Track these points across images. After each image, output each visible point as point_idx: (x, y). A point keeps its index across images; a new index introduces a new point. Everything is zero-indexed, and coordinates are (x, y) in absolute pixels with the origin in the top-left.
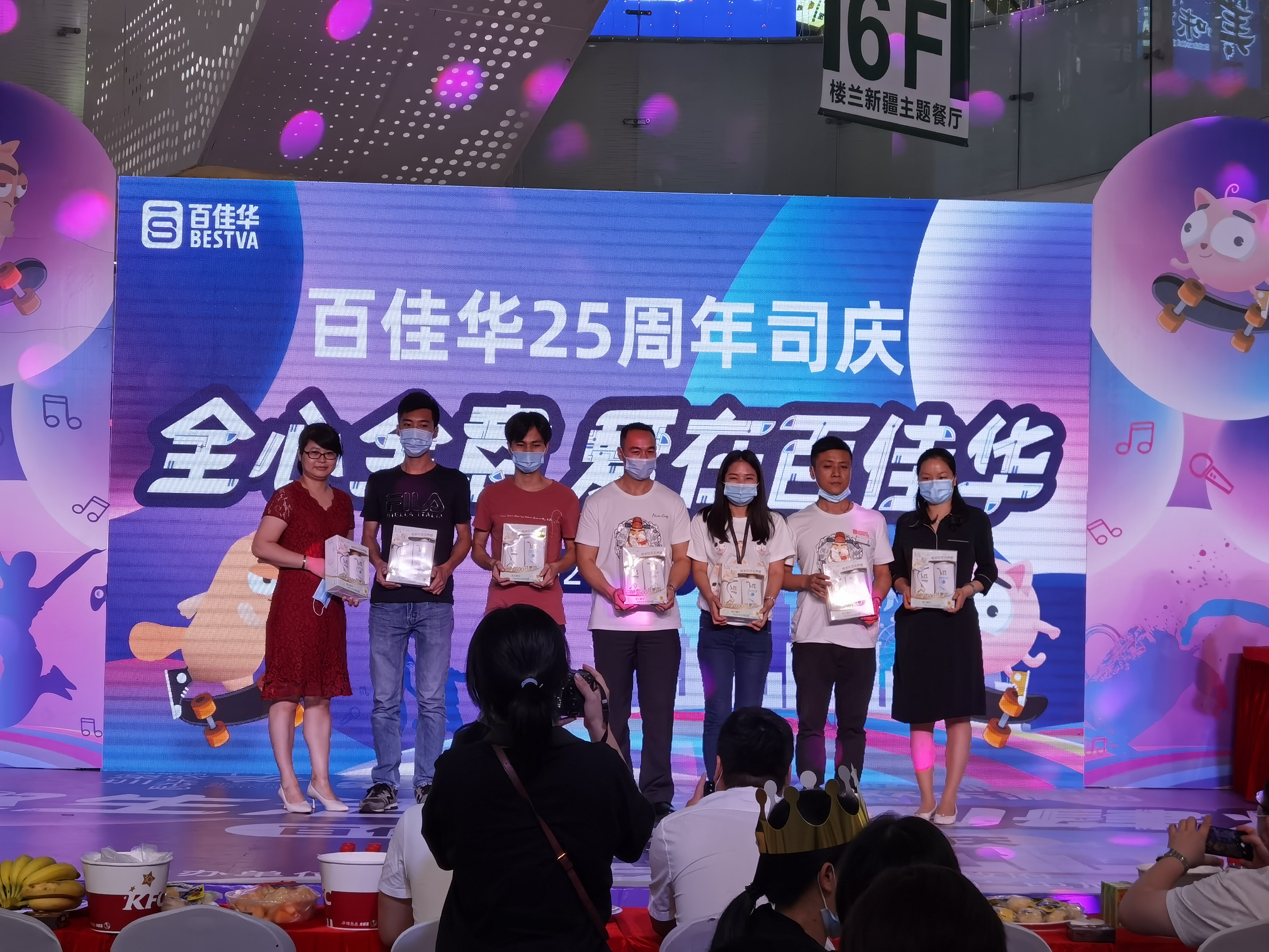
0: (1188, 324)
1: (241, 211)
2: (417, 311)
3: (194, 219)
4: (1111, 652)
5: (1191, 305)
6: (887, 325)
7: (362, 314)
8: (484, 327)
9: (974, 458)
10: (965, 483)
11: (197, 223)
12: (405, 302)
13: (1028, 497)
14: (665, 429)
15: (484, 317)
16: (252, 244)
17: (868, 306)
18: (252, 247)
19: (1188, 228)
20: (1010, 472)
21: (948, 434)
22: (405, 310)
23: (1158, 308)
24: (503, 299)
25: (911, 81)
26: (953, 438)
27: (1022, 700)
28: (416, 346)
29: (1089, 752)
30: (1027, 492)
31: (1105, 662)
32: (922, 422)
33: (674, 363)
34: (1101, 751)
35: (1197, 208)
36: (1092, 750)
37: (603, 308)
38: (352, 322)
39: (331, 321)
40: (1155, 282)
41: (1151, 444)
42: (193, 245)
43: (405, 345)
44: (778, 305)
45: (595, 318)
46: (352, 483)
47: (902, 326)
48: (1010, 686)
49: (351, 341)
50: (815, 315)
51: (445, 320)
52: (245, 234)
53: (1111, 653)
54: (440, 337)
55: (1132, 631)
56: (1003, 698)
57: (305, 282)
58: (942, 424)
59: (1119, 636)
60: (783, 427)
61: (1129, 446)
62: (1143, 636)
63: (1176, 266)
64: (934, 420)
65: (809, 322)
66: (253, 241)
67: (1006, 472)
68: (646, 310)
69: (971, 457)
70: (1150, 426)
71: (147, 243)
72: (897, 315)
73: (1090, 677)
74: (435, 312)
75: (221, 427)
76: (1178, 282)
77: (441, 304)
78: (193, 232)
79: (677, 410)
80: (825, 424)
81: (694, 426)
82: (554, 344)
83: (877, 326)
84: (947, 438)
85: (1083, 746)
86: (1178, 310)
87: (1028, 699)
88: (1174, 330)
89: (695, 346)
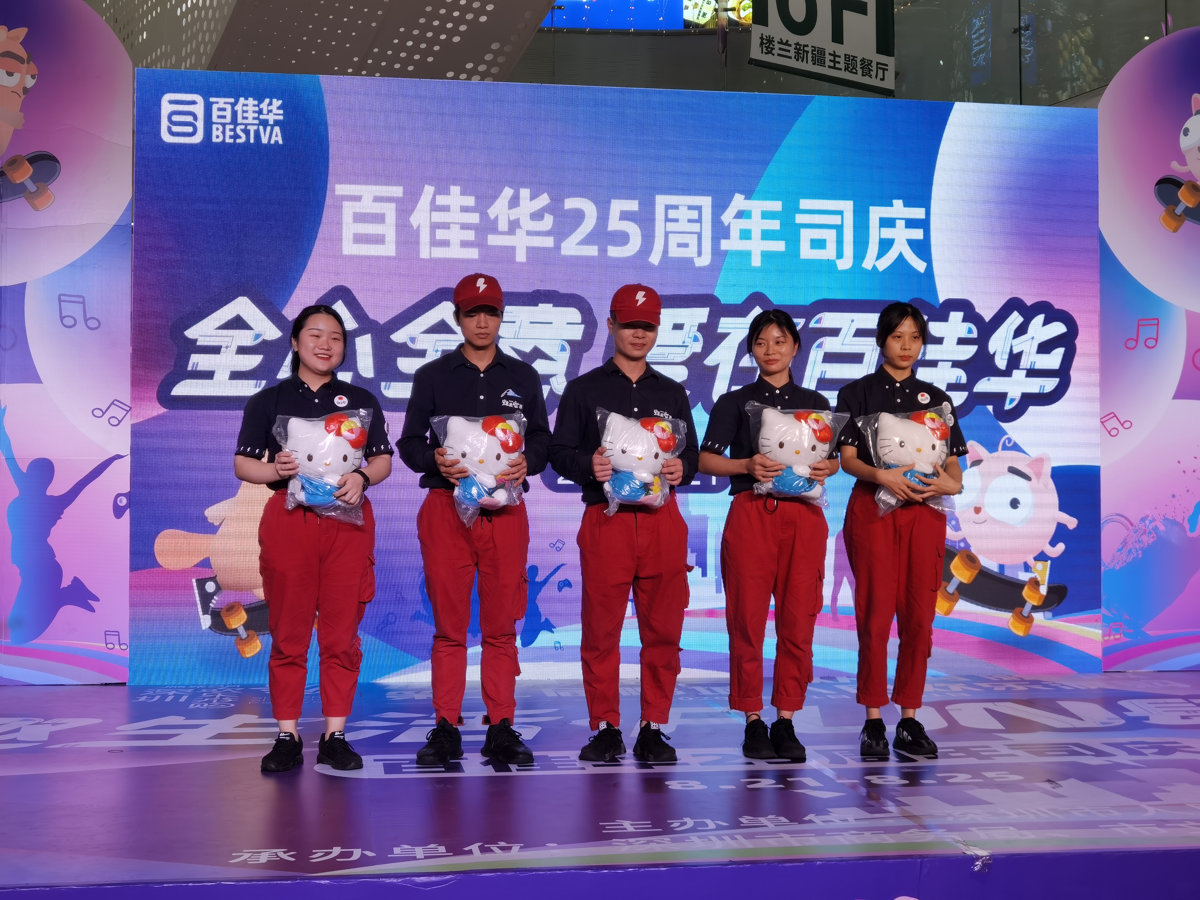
0: (1188, 225)
1: (264, 106)
2: (446, 209)
3: (215, 113)
4: (1125, 539)
5: (1191, 206)
6: (911, 223)
7: (390, 211)
8: (514, 226)
9: (994, 354)
10: (987, 378)
11: (219, 117)
12: (433, 200)
13: (1045, 392)
14: (696, 328)
15: (514, 214)
16: (276, 139)
17: (891, 205)
18: (277, 142)
19: (1186, 133)
20: (1028, 367)
21: (970, 331)
22: (435, 208)
23: (1160, 209)
24: (533, 197)
25: (838, 36)
26: (975, 335)
27: (1043, 590)
28: (445, 243)
29: (1107, 638)
30: (1044, 386)
31: (1119, 550)
32: (944, 318)
33: (704, 261)
34: (1118, 637)
35: (1194, 113)
36: (1109, 636)
37: (633, 205)
38: (379, 218)
39: (359, 218)
40: (1157, 184)
41: (1156, 340)
42: (214, 140)
43: (435, 243)
44: (805, 204)
45: (625, 216)
46: (383, 384)
47: (924, 224)
48: (1031, 575)
49: (379, 240)
50: (840, 213)
51: (474, 218)
52: (269, 128)
53: (1125, 542)
54: (470, 235)
55: (1143, 520)
56: (1026, 588)
57: (331, 179)
58: (964, 320)
59: (1132, 524)
60: (812, 325)
61: (1137, 341)
62: (1154, 524)
63: (1176, 168)
64: (956, 316)
65: (835, 220)
66: (277, 136)
67: (1024, 367)
68: (676, 207)
69: (992, 353)
70: (1156, 322)
71: (167, 138)
72: (919, 213)
73: (1106, 565)
74: (465, 209)
75: (247, 326)
76: (1178, 184)
77: (470, 201)
78: (214, 127)
79: (709, 308)
80: (852, 321)
81: (725, 324)
82: (586, 241)
83: (900, 224)
84: (969, 335)
85: (1100, 632)
86: (1179, 210)
87: (1050, 589)
88: (1175, 230)
89: (725, 245)
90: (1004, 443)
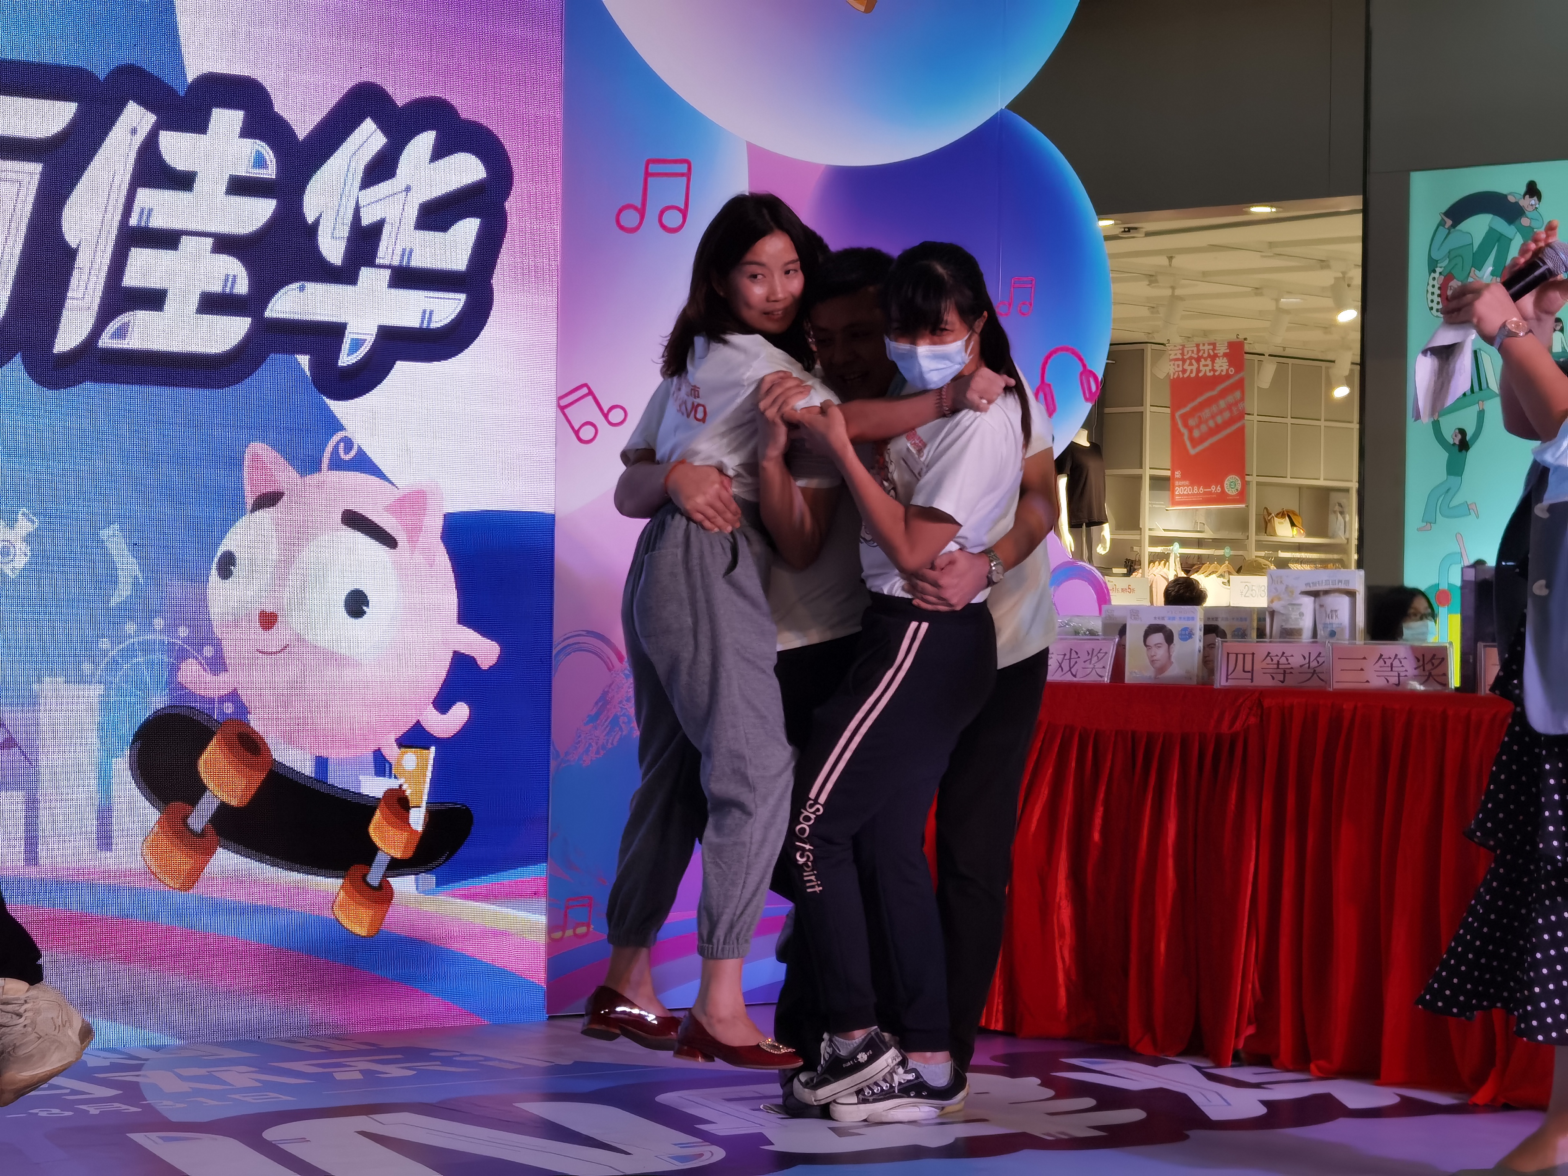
4: (605, 693)
9: (317, 223)
10: (297, 285)
13: (434, 325)
20: (396, 262)
21: (260, 162)
26: (270, 172)
27: (417, 818)
29: (558, 935)
30: (431, 313)
31: (591, 719)
32: (199, 125)
34: (582, 930)
36: (563, 928)
41: (684, 213)
48: (393, 784)
53: (604, 701)
56: (378, 814)
58: (247, 132)
61: (642, 212)
64: (226, 121)
67: (387, 262)
69: (310, 221)
70: (683, 168)
84: (257, 171)
85: (541, 920)
87: (432, 816)
90: (336, 447)
